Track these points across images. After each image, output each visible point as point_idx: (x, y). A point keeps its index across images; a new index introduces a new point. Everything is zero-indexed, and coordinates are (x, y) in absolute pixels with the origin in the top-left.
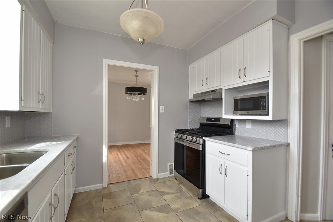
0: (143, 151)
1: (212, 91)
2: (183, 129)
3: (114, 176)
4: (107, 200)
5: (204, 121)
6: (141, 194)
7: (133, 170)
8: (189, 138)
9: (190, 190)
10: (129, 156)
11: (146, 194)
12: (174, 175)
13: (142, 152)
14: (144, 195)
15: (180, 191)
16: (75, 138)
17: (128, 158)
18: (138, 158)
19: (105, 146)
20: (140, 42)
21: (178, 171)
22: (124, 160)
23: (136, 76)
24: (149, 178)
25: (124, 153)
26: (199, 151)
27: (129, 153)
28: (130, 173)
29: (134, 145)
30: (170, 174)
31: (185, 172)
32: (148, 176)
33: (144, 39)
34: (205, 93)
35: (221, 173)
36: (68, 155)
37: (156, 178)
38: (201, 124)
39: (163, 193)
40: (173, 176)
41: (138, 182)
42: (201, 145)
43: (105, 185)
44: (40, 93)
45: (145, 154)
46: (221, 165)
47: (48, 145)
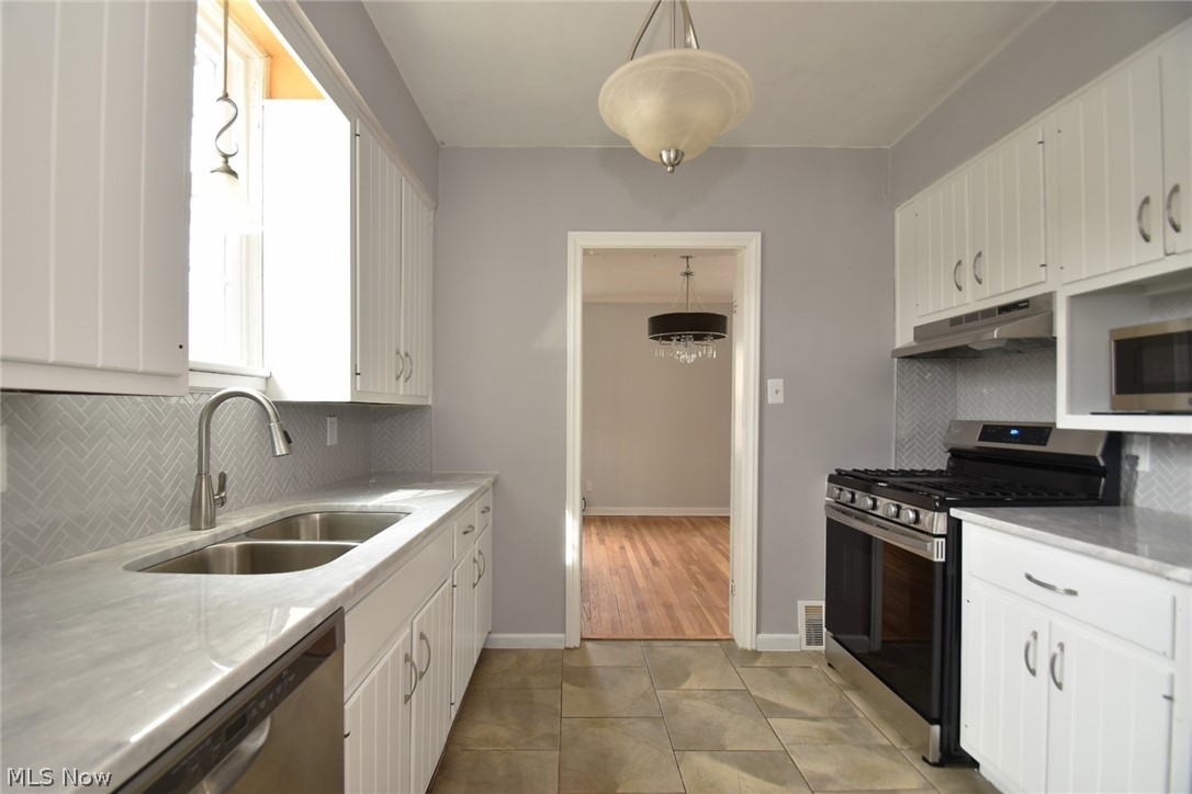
0: (714, 543)
1: (1004, 309)
2: (866, 471)
3: (605, 615)
4: (576, 688)
5: (972, 441)
6: (689, 695)
7: (668, 607)
8: (886, 506)
9: (892, 721)
10: (659, 555)
11: (705, 697)
12: (823, 648)
13: (708, 549)
14: (697, 699)
15: (847, 715)
16: (485, 482)
17: (655, 562)
18: (691, 567)
19: (574, 516)
20: (664, 164)
21: (839, 637)
22: (641, 568)
23: (688, 274)
24: (722, 643)
25: (645, 543)
26: (930, 563)
27: (662, 548)
28: (656, 615)
29: (685, 521)
30: (809, 643)
31: (877, 646)
32: (720, 635)
33: (677, 151)
34: (972, 317)
35: (1033, 672)
36: (463, 530)
37: (749, 649)
38: (957, 454)
39: (769, 709)
40: (820, 653)
41: (683, 651)
42: (936, 540)
43: (573, 641)
44: (402, 353)
45: (720, 557)
46: (1035, 635)
47: (415, 498)
